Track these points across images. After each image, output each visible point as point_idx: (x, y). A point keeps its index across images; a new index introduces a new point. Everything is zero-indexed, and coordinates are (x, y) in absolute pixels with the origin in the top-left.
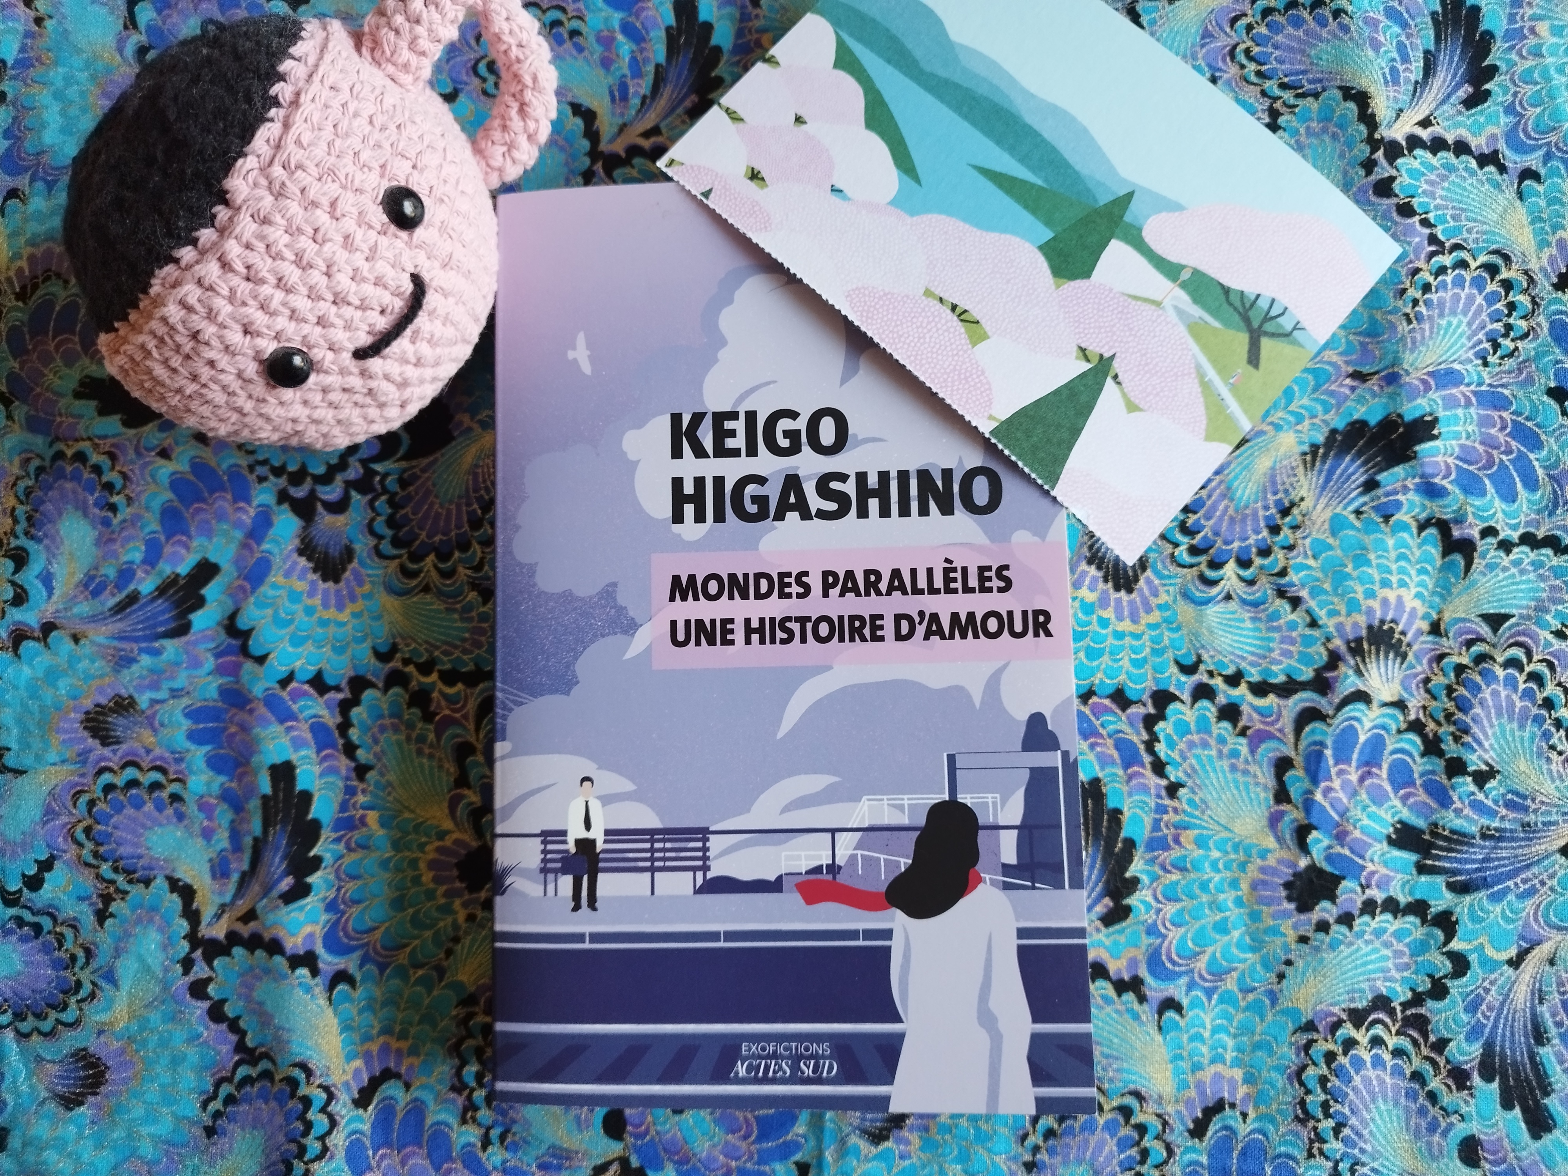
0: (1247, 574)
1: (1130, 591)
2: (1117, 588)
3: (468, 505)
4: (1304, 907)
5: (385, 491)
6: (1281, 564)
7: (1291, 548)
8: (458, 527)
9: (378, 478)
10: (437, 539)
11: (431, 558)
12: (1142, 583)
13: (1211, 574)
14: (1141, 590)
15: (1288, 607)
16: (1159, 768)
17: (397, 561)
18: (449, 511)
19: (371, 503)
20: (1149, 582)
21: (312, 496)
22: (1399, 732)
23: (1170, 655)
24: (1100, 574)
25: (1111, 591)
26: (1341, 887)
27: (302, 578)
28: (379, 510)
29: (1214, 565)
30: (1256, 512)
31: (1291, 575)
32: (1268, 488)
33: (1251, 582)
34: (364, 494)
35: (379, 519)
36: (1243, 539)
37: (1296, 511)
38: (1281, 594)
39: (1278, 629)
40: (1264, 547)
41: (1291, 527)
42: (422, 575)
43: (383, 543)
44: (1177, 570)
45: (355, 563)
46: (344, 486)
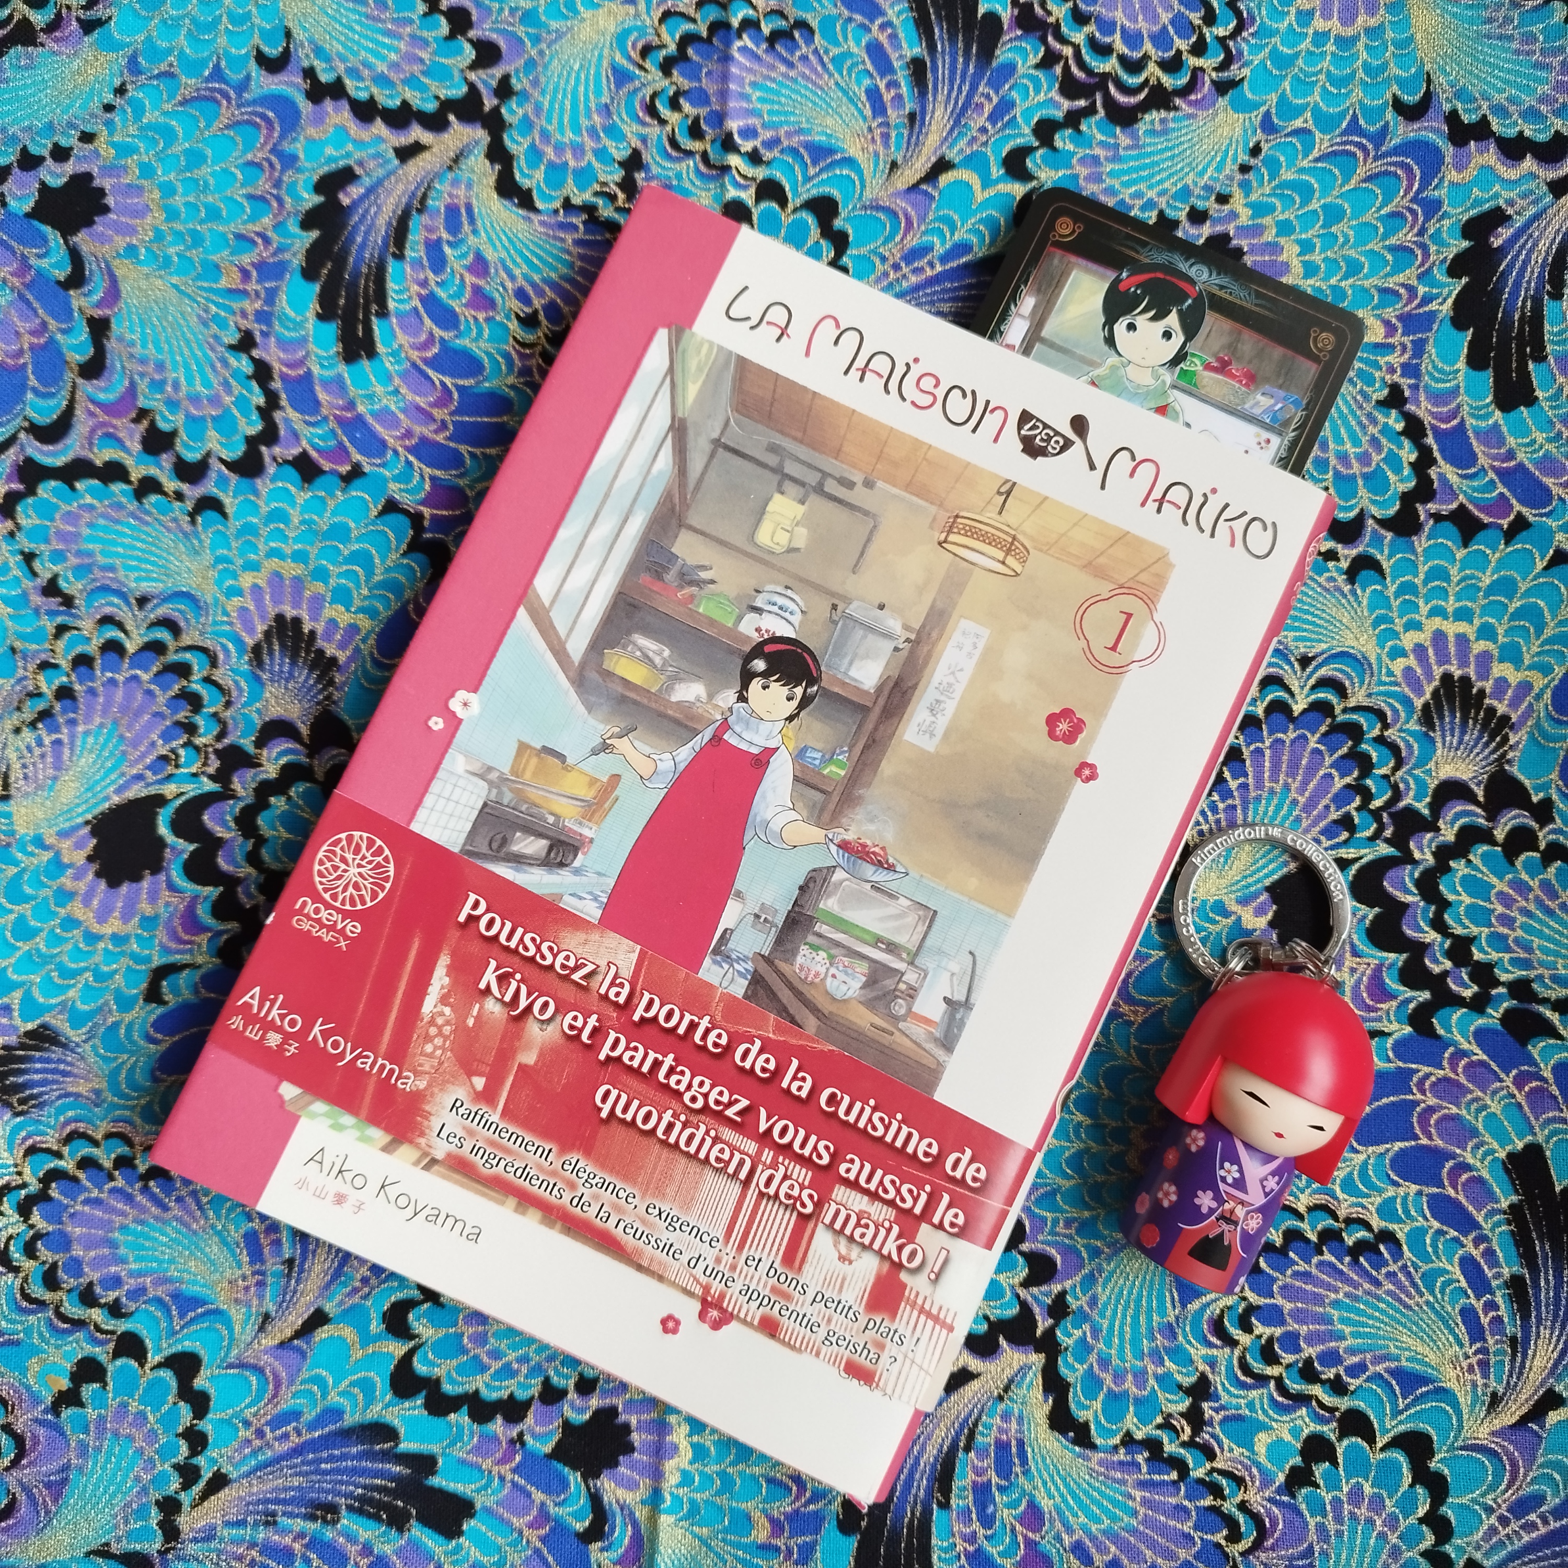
0: (112, 633)
1: (280, 618)
2: (297, 621)
3: (1244, 787)
4: (82, 181)
5: (1376, 814)
6: (61, 645)
7: (45, 666)
8: (1259, 752)
9: (1388, 833)
10: (1292, 735)
11: (1298, 708)
12: (261, 628)
13: (163, 635)
14: (263, 618)
15: (62, 584)
16: (262, 373)
17: (1352, 703)
18: (1274, 779)
19: (1397, 795)
20: (251, 630)
21: (1493, 810)
23: (235, 523)
24: (320, 643)
25: (305, 616)
26: (32, 204)
27: (1502, 684)
28: (1384, 783)
29: (157, 648)
30: (88, 719)
31: (49, 626)
32: (66, 752)
33: (107, 620)
34: (1409, 810)
35: (1384, 771)
36: (112, 682)
37: (28, 716)
38: (68, 602)
39: (79, 554)
40: (83, 669)
41: (40, 695)
42: (1312, 681)
43: (1376, 732)
44: (208, 644)
45: (1419, 703)
46: (1441, 824)
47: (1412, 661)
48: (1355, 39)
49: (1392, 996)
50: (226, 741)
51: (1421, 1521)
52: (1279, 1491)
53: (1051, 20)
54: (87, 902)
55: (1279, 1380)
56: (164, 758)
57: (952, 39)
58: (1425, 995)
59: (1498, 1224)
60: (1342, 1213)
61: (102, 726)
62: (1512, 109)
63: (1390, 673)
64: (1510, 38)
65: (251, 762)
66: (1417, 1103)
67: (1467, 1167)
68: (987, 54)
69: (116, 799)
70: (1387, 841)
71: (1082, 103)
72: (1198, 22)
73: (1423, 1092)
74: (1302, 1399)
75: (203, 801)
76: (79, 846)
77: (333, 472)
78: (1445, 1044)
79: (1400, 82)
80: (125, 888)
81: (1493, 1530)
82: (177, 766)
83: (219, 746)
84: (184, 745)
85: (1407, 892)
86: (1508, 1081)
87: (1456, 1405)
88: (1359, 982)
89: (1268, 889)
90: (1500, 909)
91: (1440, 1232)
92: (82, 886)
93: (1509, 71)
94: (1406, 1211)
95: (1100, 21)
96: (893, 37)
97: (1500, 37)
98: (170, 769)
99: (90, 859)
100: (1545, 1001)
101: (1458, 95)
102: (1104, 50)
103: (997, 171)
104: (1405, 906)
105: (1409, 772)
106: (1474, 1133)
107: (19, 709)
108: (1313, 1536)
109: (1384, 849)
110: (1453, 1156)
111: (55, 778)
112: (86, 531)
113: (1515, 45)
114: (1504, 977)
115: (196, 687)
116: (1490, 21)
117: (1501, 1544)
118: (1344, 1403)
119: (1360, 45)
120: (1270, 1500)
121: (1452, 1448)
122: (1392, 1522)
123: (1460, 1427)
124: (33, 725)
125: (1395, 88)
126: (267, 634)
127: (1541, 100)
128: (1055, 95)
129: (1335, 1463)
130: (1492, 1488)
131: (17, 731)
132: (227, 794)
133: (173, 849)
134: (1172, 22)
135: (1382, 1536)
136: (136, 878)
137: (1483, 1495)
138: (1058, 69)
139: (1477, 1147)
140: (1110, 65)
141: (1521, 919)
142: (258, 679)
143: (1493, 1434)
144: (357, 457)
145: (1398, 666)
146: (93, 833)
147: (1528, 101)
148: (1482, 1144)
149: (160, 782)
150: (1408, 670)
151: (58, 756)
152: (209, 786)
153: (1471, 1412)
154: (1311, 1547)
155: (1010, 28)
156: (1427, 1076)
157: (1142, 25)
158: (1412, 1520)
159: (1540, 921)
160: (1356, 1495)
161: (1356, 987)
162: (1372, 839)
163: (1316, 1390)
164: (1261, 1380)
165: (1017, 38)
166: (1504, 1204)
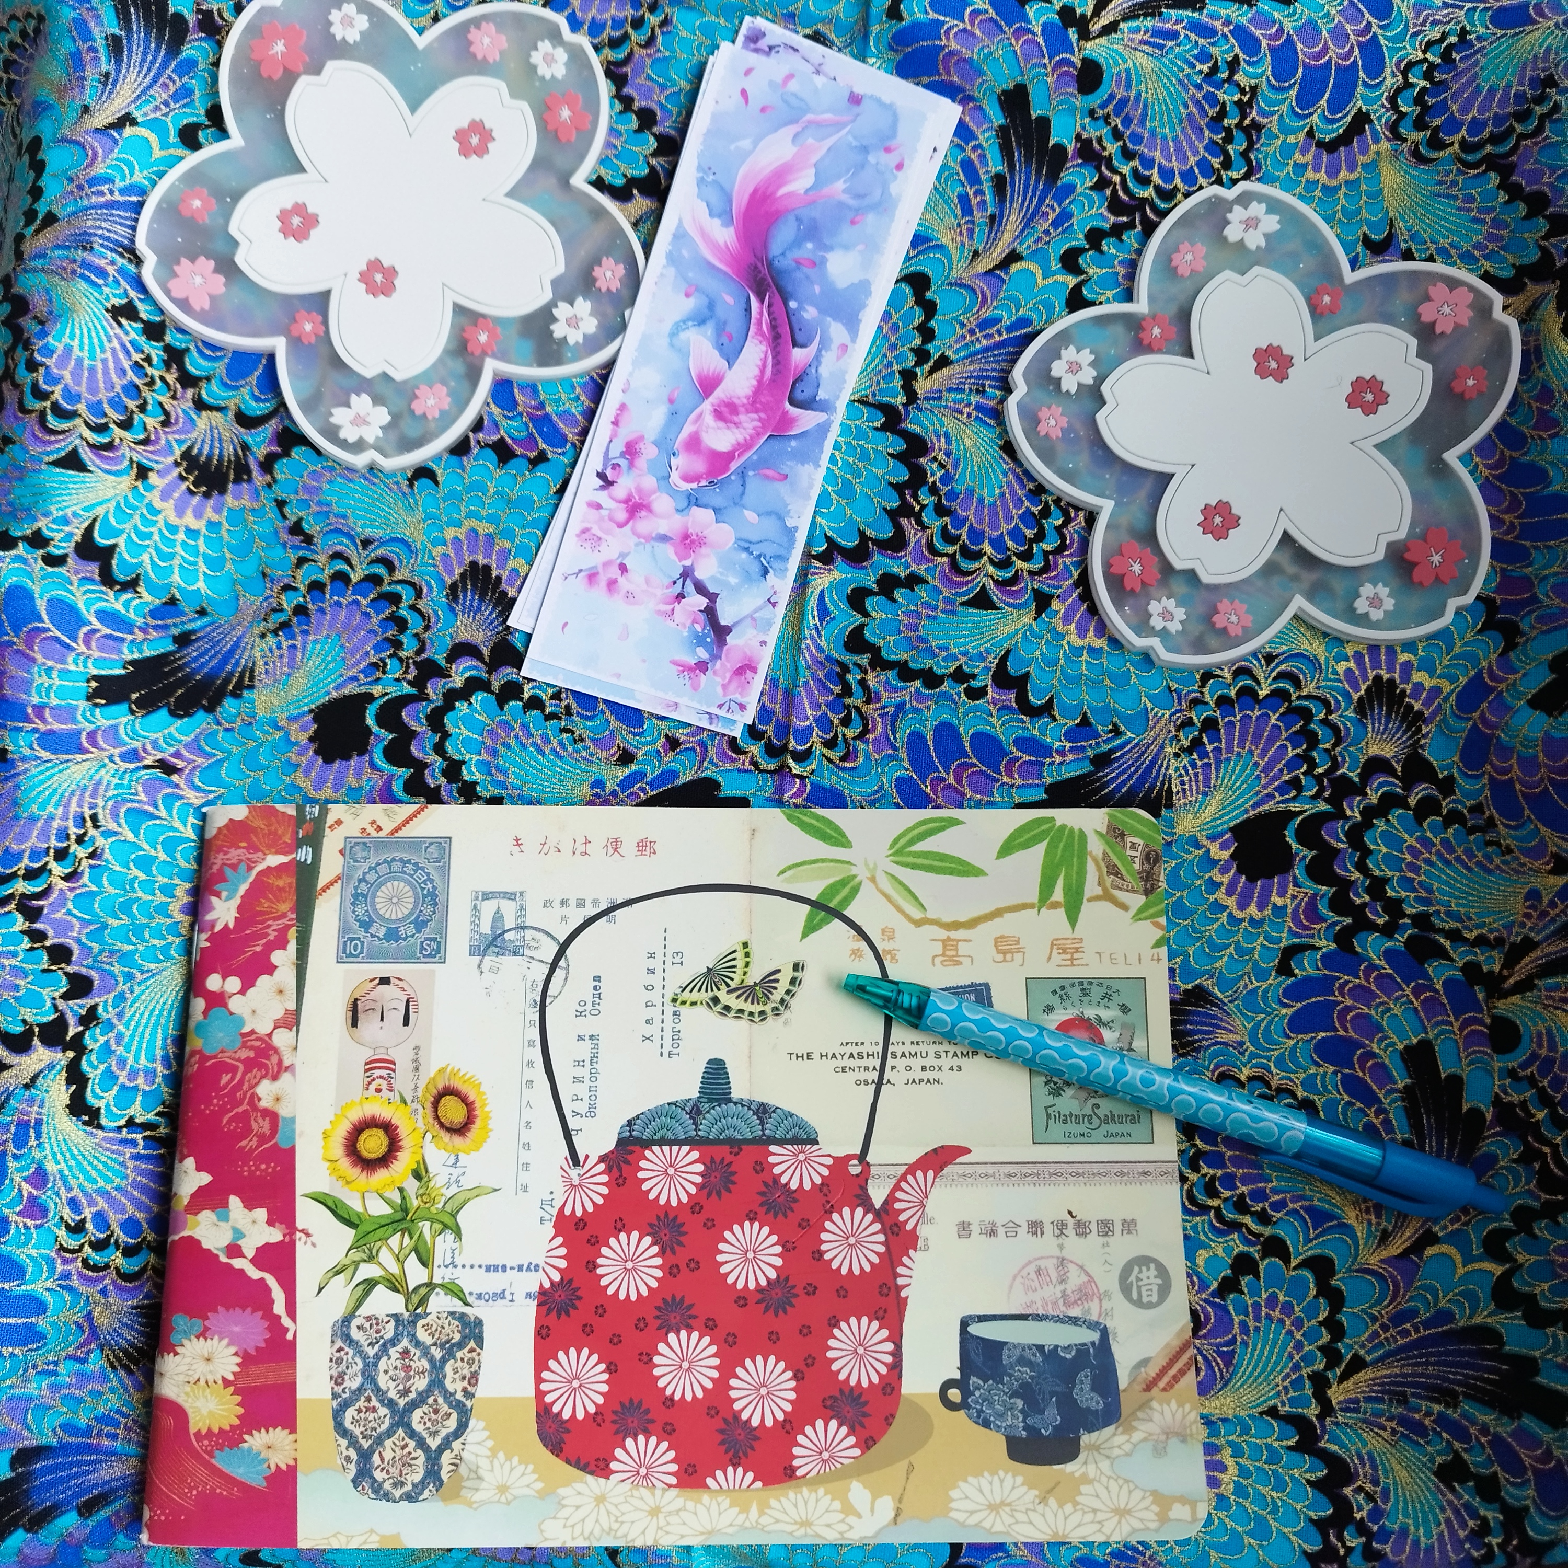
0: (341, 566)
1: (474, 564)
2: (487, 568)
3: (1217, 750)
5: (1319, 779)
6: (300, 573)
7: (287, 588)
8: (1231, 724)
9: (1327, 794)
10: (1257, 713)
11: (1262, 693)
12: (458, 571)
13: (381, 570)
14: (460, 563)
15: (305, 526)
17: (1305, 692)
18: (1242, 744)
19: (1335, 765)
20: (451, 572)
21: (1408, 783)
22: (208, 379)
23: (443, 489)
24: (504, 586)
25: (494, 565)
27: (1419, 687)
28: (1326, 757)
29: (375, 580)
30: (318, 631)
31: (293, 557)
32: (299, 655)
33: (337, 556)
34: (1344, 776)
35: (1327, 746)
36: (339, 604)
37: (271, 625)
38: (309, 539)
39: (319, 503)
40: (316, 593)
41: (282, 610)
42: (1274, 674)
43: (1322, 716)
44: (416, 579)
45: (1356, 697)
46: (1368, 790)
47: (1352, 665)
48: (1337, 188)
49: (1323, 920)
50: (424, 656)
51: (1321, 1323)
52: (1213, 1294)
53: (1106, 154)
54: (307, 773)
55: (1218, 1210)
56: (374, 665)
57: (1028, 162)
58: (1349, 920)
59: (1394, 1101)
60: (1274, 1083)
61: (328, 636)
62: (1453, 252)
63: (1335, 672)
64: (1456, 198)
65: (444, 674)
66: (1338, 1003)
67: (1373, 1055)
68: (1054, 175)
69: (335, 694)
70: (1326, 800)
71: (1125, 219)
72: (1217, 166)
73: (1343, 996)
74: (1235, 1226)
75: (403, 701)
76: (304, 729)
77: (523, 456)
78: (1360, 958)
79: (1370, 224)
80: (336, 764)
81: (1376, 1334)
82: (384, 672)
83: (418, 659)
84: (390, 656)
85: (1340, 840)
86: (1408, 991)
87: (1354, 1237)
88: (1298, 905)
89: (1231, 830)
90: (1409, 858)
91: (1349, 1104)
92: (304, 760)
93: (1453, 223)
94: (1324, 1085)
95: (1142, 158)
96: (982, 157)
97: (1448, 196)
98: (379, 674)
99: (311, 739)
100: (1441, 931)
101: (1412, 238)
102: (1145, 181)
103: (1055, 265)
104: (1338, 851)
105: (1345, 749)
106: (1380, 1028)
107: (265, 620)
108: (1236, 1329)
109: (1323, 806)
110: (1363, 1046)
111: (289, 675)
112: (326, 486)
113: (1458, 203)
114: (1409, 911)
115: (403, 613)
116: (1440, 183)
117: (1381, 1344)
118: (1268, 1231)
119: (1341, 194)
120: (1205, 1301)
121: (1349, 1270)
122: (1298, 1323)
123: (1357, 1255)
124: (275, 632)
125: (1365, 228)
126: (463, 576)
127: (1475, 247)
128: (1103, 210)
129: (1257, 1277)
130: (1379, 1302)
131: (263, 636)
132: (422, 696)
133: (376, 736)
134: (1198, 164)
135: (1290, 1333)
136: (347, 758)
137: (1370, 1307)
138: (1108, 192)
139: (1382, 1040)
140: (1148, 193)
141: (1424, 867)
142: (453, 610)
143: (1382, 1261)
144: (542, 445)
145: (1342, 667)
146: (315, 720)
147: (1466, 246)
148: (1386, 1038)
149: (370, 683)
150: (1349, 671)
151: (292, 658)
152: (408, 689)
153: (1366, 1244)
154: (1235, 1337)
155: (1073, 158)
156: (1347, 982)
157: (1175, 164)
158: (1313, 1322)
159: (1440, 870)
160: (1272, 1302)
161: (1295, 911)
162: (1314, 797)
163: (1247, 1220)
164: (1204, 1209)
165: (1078, 165)
166: (1400, 1085)
